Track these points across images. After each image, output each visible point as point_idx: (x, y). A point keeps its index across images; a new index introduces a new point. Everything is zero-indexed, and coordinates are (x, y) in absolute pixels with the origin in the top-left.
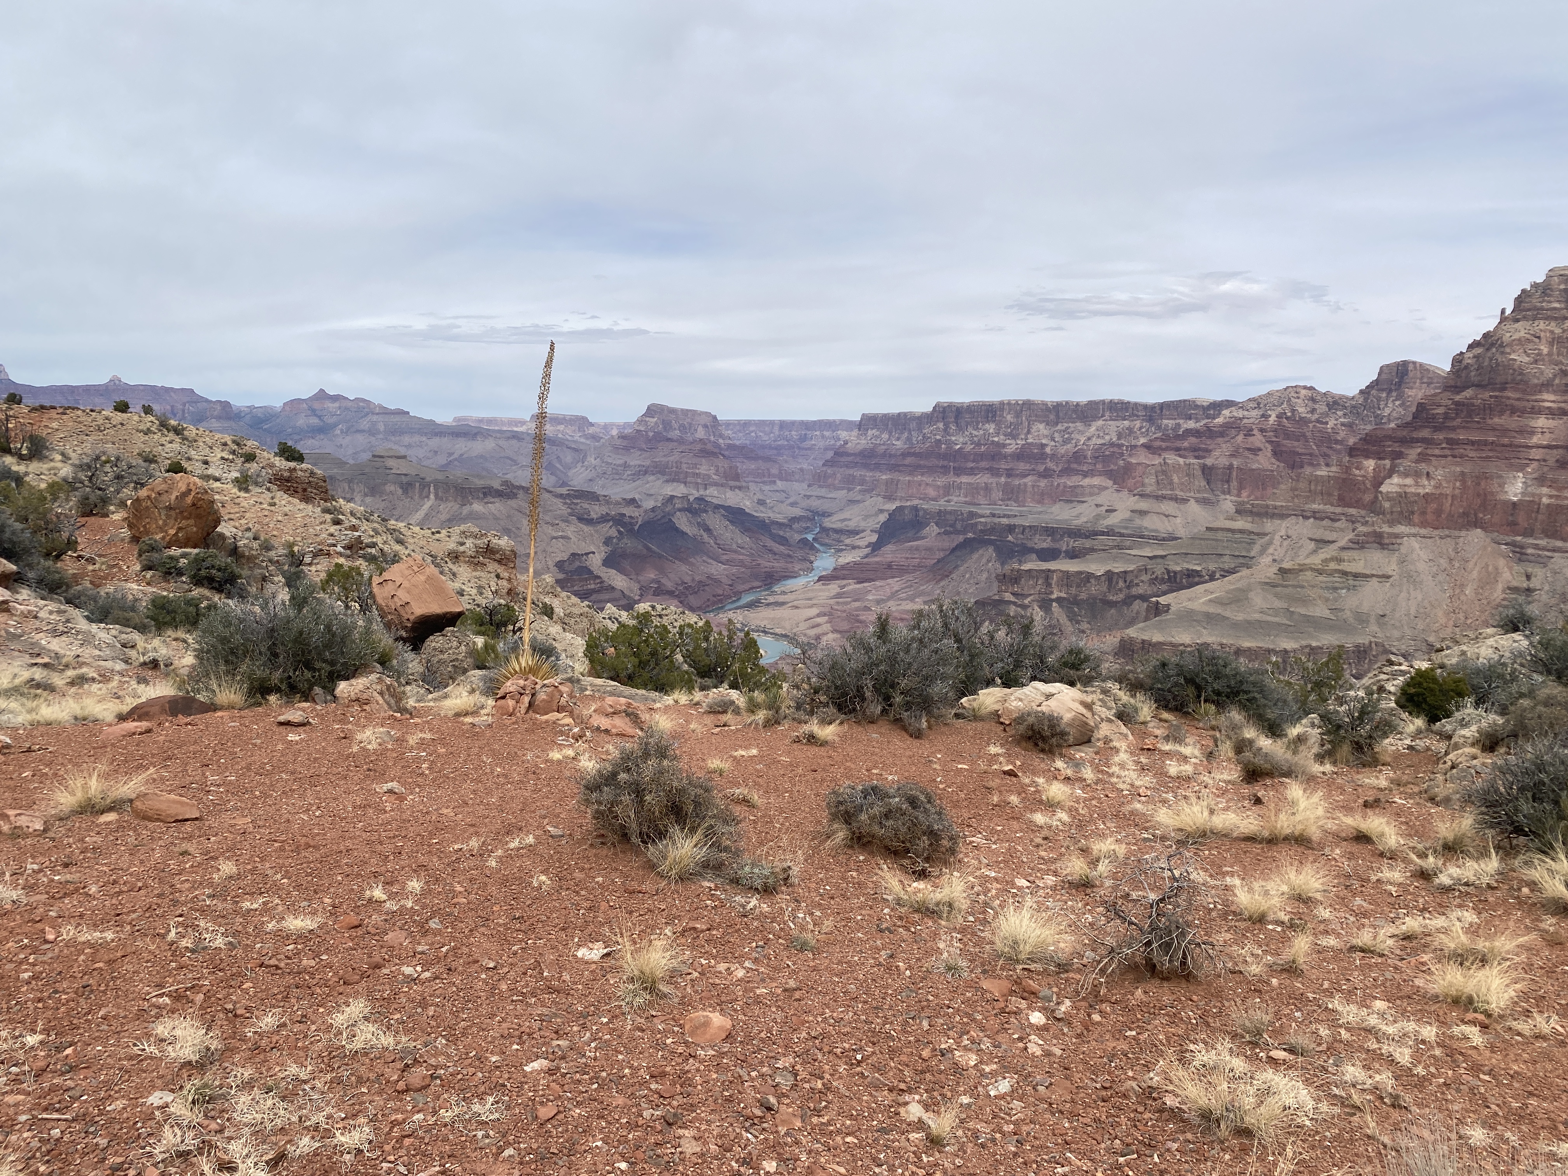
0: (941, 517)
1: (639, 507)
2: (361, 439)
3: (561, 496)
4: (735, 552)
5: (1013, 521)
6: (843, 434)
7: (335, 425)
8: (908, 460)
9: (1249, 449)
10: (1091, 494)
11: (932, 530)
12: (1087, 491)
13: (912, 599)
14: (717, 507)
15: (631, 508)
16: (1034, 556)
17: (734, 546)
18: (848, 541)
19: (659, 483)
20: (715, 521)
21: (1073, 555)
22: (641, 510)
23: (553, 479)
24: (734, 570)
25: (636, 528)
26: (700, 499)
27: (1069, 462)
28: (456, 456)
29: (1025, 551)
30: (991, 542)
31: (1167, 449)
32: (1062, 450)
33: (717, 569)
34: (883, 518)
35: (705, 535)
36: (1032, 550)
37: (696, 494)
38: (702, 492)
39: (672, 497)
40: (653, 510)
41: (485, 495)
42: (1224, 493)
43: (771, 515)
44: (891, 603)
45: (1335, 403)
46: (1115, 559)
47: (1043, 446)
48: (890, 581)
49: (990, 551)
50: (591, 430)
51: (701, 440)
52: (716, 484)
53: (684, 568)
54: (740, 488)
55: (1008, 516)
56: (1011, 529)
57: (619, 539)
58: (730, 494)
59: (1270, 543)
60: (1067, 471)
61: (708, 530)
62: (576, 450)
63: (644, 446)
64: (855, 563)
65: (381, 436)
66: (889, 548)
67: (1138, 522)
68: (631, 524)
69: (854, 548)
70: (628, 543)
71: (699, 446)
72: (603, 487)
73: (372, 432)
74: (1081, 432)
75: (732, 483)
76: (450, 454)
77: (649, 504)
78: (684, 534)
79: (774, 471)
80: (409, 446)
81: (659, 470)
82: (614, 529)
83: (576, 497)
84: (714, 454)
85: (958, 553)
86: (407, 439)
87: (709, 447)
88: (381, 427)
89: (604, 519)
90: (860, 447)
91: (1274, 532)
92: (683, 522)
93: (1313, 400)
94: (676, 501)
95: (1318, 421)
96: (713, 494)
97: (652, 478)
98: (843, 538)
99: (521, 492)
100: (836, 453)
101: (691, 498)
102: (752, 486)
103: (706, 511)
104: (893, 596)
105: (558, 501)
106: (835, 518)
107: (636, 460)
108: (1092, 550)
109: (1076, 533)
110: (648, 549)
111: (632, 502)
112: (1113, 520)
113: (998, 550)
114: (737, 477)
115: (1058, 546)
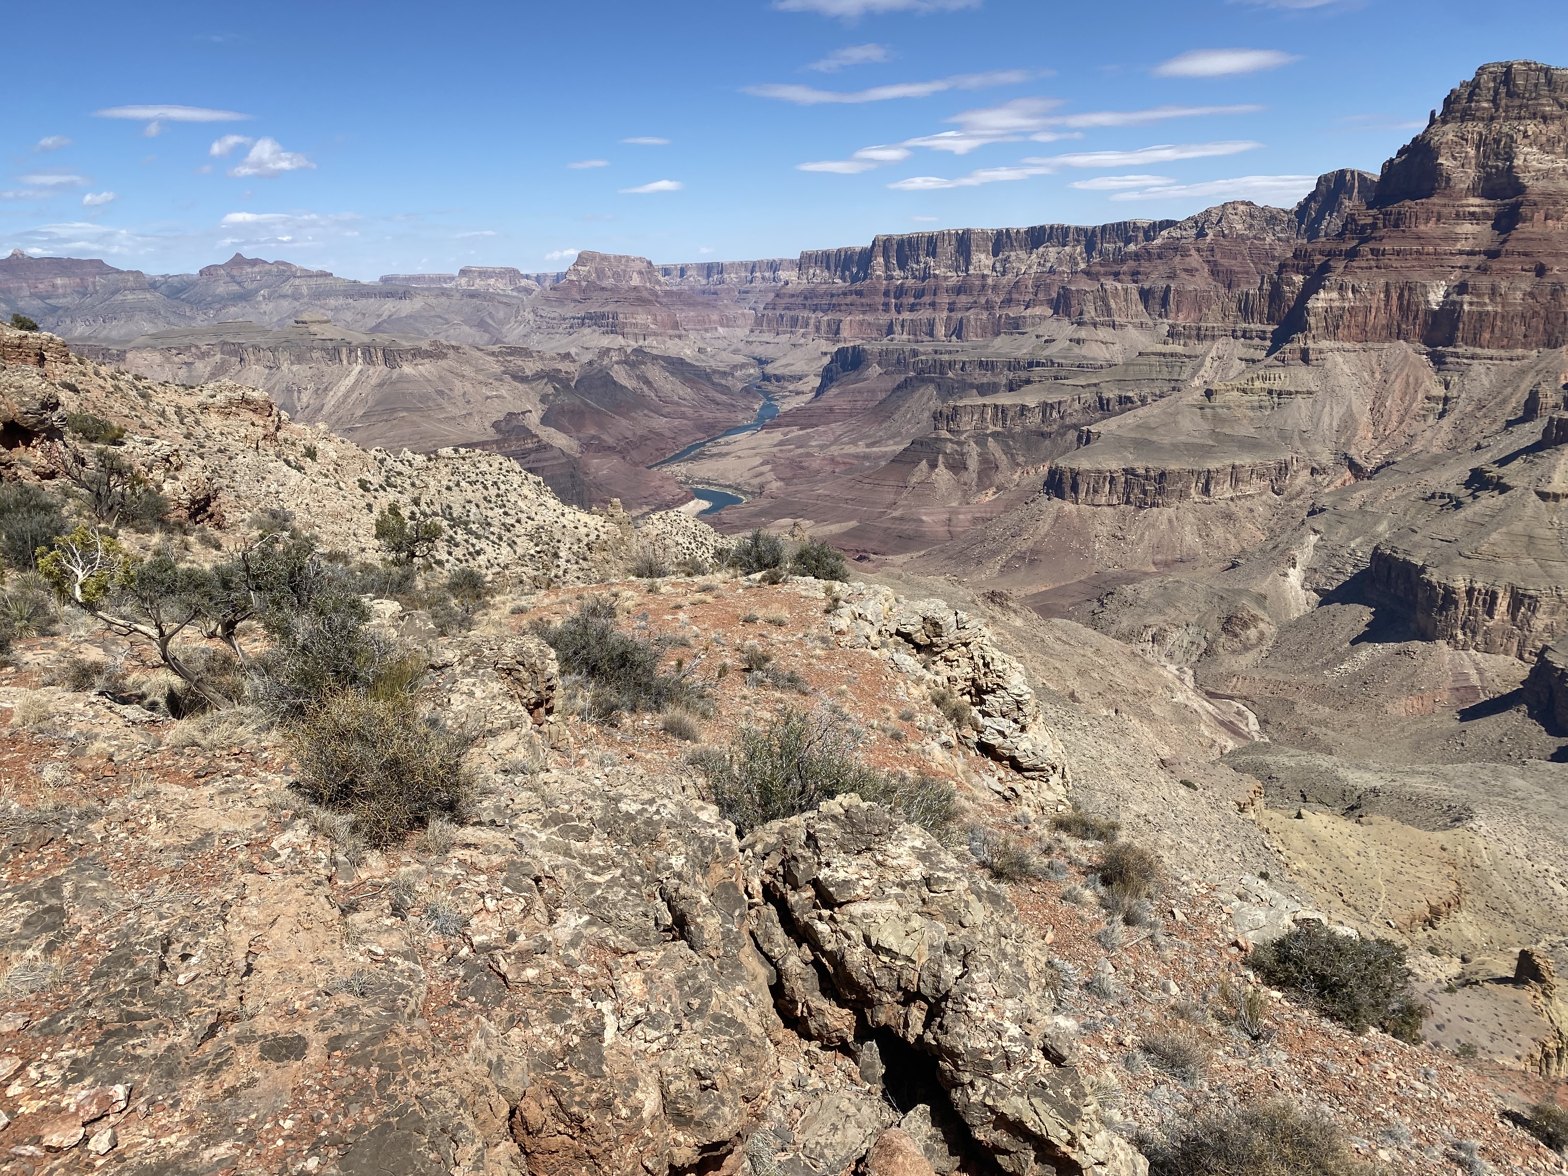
0: (883, 357)
1: (574, 361)
2: (285, 304)
3: (493, 354)
4: (678, 404)
5: (952, 357)
6: (783, 275)
7: (257, 291)
8: (849, 299)
9: (1186, 270)
10: (1034, 325)
11: (875, 370)
12: (1029, 321)
13: (854, 442)
14: (655, 358)
15: (567, 363)
16: (975, 391)
17: (676, 398)
18: (791, 387)
19: (596, 335)
20: (655, 373)
21: (1012, 387)
22: (577, 364)
23: (486, 337)
24: (676, 422)
25: (573, 384)
26: (638, 351)
27: (1010, 293)
28: (384, 317)
29: (964, 387)
30: (932, 380)
31: (1106, 274)
32: (1004, 280)
33: (659, 423)
34: (826, 360)
35: (645, 389)
36: (972, 386)
37: (634, 344)
38: (641, 342)
39: (609, 350)
40: (591, 363)
41: (414, 356)
42: (1160, 316)
43: (713, 363)
44: (833, 448)
45: (1272, 218)
46: (1049, 390)
47: (984, 277)
48: (833, 425)
49: (931, 390)
50: (524, 282)
51: (635, 288)
52: (655, 334)
53: (624, 422)
54: (680, 337)
55: (950, 352)
56: (951, 365)
57: (556, 396)
58: (670, 343)
59: (1201, 365)
60: (1008, 302)
61: (648, 382)
62: (508, 305)
63: (578, 297)
64: (798, 409)
65: (306, 300)
66: (833, 391)
67: (1077, 350)
68: (568, 380)
69: (798, 393)
70: (565, 400)
71: (634, 295)
72: (539, 343)
73: (296, 296)
74: (1020, 260)
75: (671, 332)
76: (379, 316)
77: (586, 358)
78: (623, 388)
79: (715, 317)
80: (336, 309)
81: (595, 320)
82: (549, 386)
83: (510, 354)
84: (650, 302)
85: (899, 393)
86: (332, 302)
87: (645, 294)
88: (305, 290)
89: (539, 376)
90: (802, 287)
91: (1206, 354)
92: (621, 376)
93: (1252, 216)
94: (612, 353)
95: (1255, 238)
96: (653, 345)
97: (587, 331)
98: (786, 384)
99: (451, 351)
100: (777, 296)
101: (629, 351)
102: (692, 335)
103: (645, 364)
104: (836, 441)
105: (491, 359)
106: (777, 364)
107: (571, 310)
108: (1028, 382)
109: (1013, 365)
110: (587, 404)
111: (567, 356)
112: (1052, 351)
113: (939, 387)
114: (676, 325)
115: (997, 380)
